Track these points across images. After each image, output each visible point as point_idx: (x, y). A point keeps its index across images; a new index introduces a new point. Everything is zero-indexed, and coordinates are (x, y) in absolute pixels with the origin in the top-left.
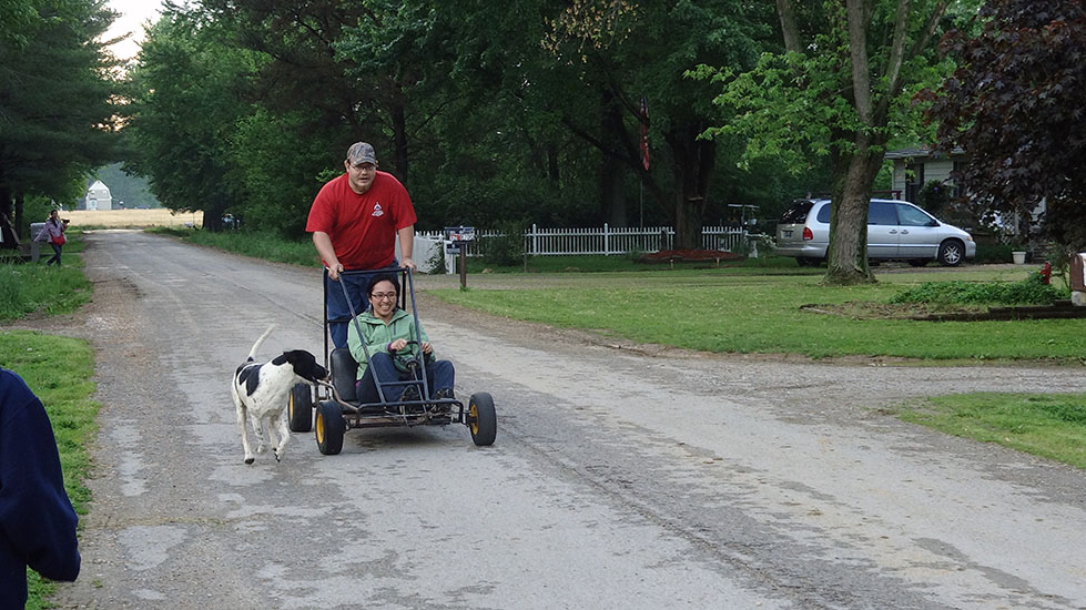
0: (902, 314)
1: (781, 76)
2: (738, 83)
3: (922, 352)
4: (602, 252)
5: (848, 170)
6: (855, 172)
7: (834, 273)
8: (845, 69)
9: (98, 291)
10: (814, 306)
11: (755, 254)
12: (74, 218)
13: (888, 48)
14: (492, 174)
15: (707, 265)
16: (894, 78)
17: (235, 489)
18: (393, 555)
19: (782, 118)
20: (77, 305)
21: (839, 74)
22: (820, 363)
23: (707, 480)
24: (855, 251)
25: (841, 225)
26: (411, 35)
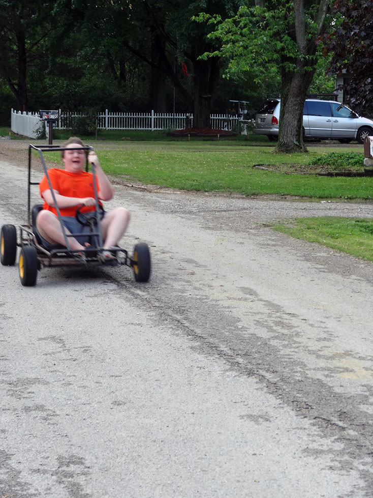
0: (313, 172)
1: (251, 22)
2: (224, 25)
3: (312, 193)
4: (150, 129)
5: (291, 82)
6: (295, 83)
7: (281, 146)
8: (290, 19)
10: (262, 165)
11: (245, 133)
13: (318, 6)
14: (80, 77)
15: (211, 138)
16: (321, 25)
19: (250, 48)
21: (286, 21)
22: (248, 199)
24: (294, 132)
25: (286, 116)
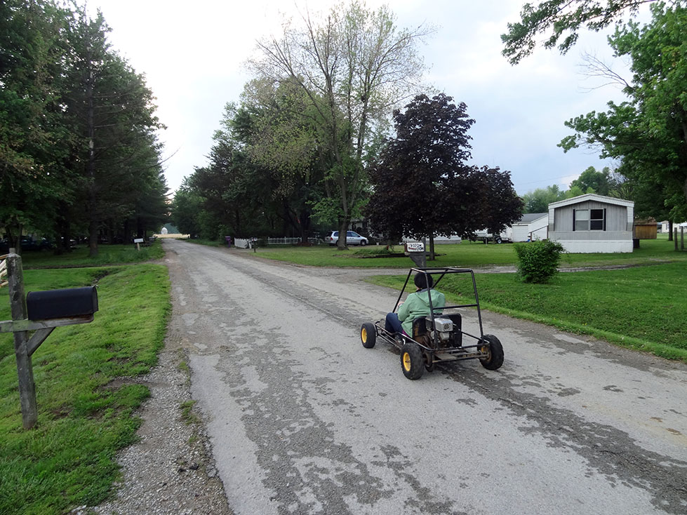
0: (357, 257)
1: (327, 203)
2: (317, 205)
4: (285, 243)
5: (342, 224)
6: (344, 225)
7: (338, 248)
9: (167, 253)
10: (336, 255)
11: (319, 244)
12: (159, 236)
13: (351, 197)
16: (352, 204)
17: (210, 303)
18: (253, 320)
19: (327, 213)
20: (162, 257)
21: (340, 203)
23: (325, 298)
24: (344, 243)
25: (341, 237)
26: (240, 193)
